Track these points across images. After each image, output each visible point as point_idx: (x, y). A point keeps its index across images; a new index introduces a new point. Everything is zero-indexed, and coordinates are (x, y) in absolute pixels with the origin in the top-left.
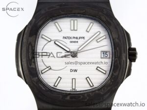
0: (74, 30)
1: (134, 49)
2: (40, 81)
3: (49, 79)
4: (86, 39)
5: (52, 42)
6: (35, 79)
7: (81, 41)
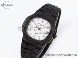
0: (42, 22)
4: (44, 26)
5: (35, 23)
7: (42, 26)
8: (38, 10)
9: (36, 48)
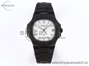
0: (44, 23)
1: (62, 29)
2: (34, 38)
3: (37, 37)
4: (47, 26)
5: (38, 27)
6: (33, 37)
8: (34, 14)
9: (50, 48)
